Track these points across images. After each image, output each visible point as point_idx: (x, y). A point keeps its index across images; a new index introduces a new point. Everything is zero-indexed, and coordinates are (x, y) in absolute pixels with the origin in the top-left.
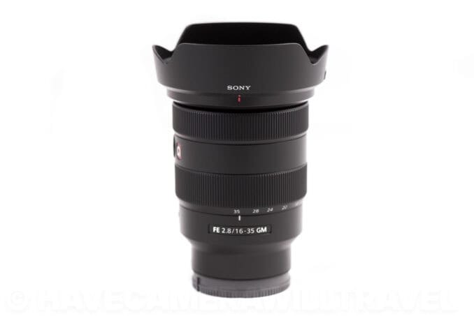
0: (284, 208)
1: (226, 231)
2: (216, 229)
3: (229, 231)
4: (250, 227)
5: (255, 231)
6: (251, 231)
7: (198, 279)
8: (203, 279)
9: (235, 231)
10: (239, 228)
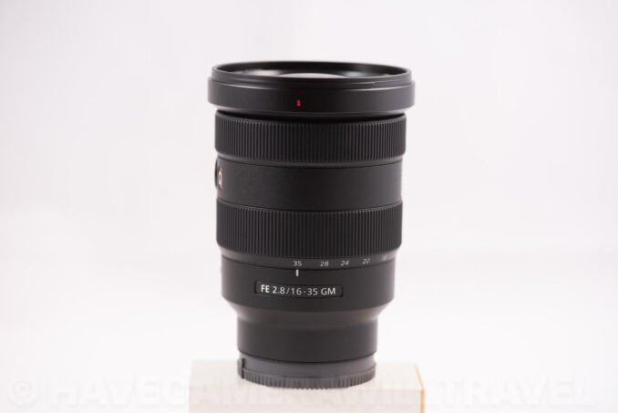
0: (366, 261)
1: (278, 290)
2: (265, 288)
3: (282, 290)
4: (312, 286)
5: (319, 292)
6: (312, 291)
7: (243, 360)
8: (251, 362)
9: (291, 291)
10: (296, 286)
